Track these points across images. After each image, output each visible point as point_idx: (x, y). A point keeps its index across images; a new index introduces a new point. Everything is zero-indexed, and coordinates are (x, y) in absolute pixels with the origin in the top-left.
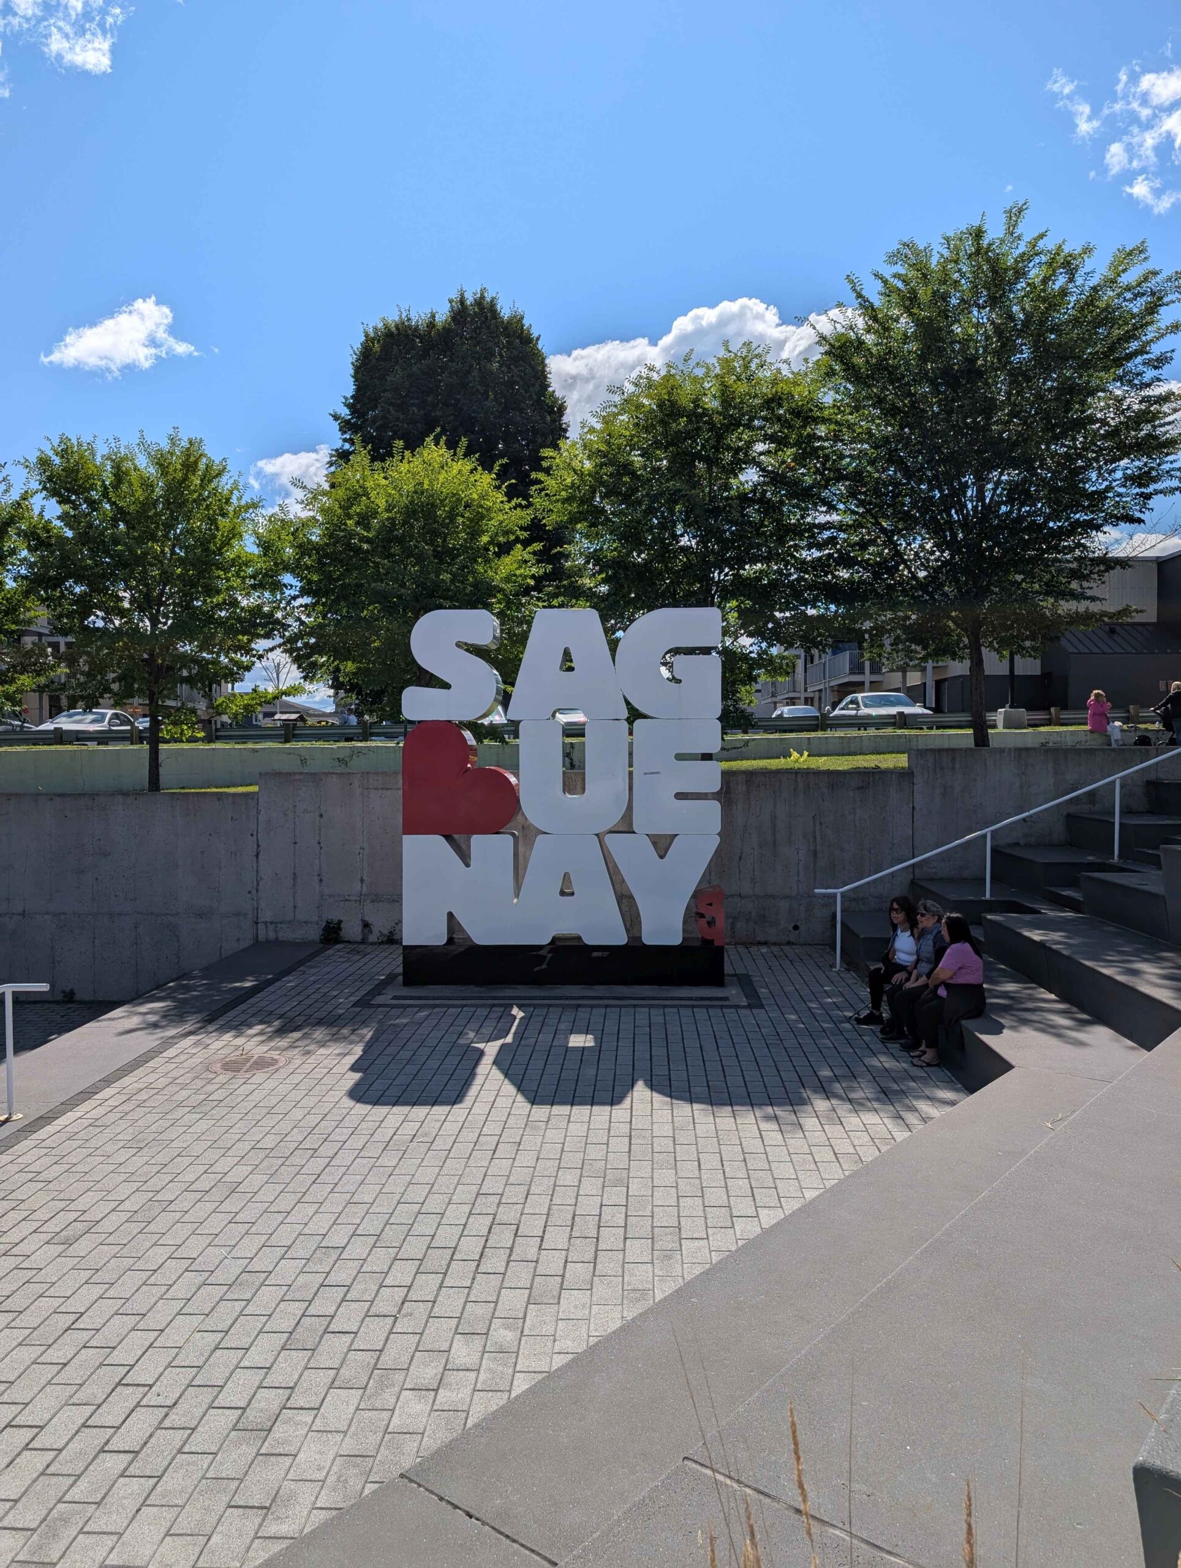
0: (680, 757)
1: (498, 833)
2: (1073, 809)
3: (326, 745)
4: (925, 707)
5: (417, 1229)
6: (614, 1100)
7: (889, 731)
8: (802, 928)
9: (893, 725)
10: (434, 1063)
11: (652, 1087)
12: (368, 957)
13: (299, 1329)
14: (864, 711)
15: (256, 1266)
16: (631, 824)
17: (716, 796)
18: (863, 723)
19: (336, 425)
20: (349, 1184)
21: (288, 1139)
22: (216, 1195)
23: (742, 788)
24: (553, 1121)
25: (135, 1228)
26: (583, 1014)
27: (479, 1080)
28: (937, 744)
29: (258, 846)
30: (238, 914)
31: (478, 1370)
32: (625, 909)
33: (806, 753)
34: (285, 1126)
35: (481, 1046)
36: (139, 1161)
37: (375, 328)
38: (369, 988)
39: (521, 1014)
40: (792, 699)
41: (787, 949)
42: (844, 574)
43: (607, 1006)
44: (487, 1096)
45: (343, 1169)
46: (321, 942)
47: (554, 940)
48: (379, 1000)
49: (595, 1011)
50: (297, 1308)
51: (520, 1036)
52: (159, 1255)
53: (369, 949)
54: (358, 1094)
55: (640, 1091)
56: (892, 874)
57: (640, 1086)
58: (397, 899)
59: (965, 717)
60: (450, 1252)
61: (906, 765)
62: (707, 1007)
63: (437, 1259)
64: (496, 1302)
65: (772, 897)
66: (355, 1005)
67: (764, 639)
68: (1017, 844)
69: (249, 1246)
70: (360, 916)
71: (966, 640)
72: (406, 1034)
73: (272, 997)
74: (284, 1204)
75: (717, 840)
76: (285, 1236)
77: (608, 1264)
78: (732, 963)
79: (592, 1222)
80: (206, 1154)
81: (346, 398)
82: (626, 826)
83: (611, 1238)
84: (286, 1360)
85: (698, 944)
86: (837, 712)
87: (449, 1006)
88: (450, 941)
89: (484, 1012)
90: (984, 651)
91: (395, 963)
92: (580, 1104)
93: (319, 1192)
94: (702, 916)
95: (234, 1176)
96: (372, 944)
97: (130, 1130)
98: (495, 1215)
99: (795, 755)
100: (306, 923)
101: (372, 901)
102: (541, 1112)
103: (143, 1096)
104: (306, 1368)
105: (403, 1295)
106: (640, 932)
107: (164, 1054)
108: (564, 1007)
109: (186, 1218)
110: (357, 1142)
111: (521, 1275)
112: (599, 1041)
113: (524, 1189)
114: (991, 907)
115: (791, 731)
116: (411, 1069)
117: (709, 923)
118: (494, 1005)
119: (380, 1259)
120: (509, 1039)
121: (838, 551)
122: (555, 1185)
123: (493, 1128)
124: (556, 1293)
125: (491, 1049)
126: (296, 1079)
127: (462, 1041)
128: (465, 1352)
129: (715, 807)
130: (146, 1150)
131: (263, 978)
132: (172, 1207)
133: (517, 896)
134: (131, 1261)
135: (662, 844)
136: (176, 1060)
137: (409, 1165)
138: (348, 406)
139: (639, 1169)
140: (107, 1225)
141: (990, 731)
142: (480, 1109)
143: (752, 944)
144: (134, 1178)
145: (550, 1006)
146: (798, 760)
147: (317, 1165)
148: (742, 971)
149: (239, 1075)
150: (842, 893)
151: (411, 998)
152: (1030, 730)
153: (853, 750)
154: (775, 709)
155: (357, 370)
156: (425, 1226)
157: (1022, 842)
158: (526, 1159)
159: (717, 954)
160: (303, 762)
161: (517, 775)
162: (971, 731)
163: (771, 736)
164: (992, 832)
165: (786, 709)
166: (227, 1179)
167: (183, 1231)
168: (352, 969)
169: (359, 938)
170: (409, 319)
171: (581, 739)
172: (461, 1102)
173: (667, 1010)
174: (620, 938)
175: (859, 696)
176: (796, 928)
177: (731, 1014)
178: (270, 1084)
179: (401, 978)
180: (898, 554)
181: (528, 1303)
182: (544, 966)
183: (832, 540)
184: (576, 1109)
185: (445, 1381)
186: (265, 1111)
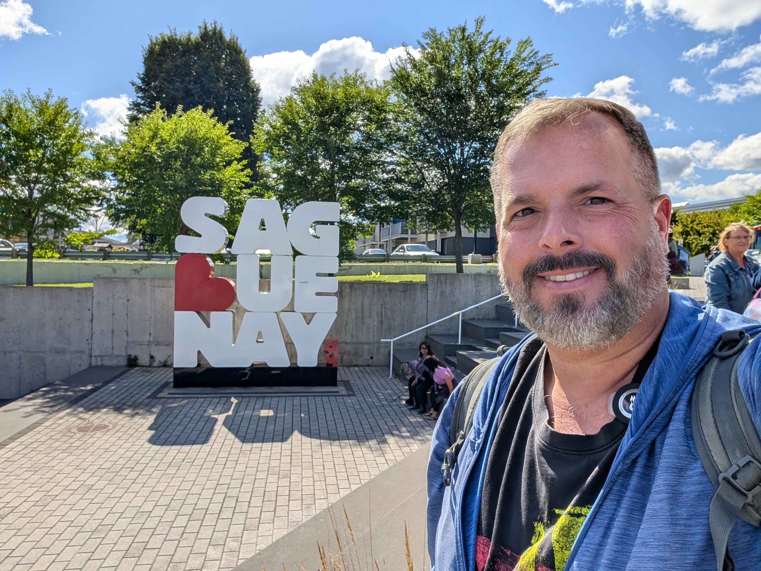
0: (318, 275)
1: (225, 311)
2: (499, 303)
3: (128, 262)
4: (436, 252)
5: (188, 501)
6: (283, 439)
7: (418, 263)
8: (375, 358)
9: (421, 260)
10: (191, 425)
11: (301, 432)
12: (154, 373)
13: (131, 549)
14: (408, 253)
15: (106, 522)
16: (293, 307)
17: (335, 294)
18: (407, 259)
19: (133, 88)
20: (152, 482)
21: (117, 463)
22: (82, 491)
23: (348, 290)
24: (254, 450)
25: (39, 509)
26: (267, 400)
27: (215, 432)
28: (440, 271)
29: (93, 316)
30: (81, 352)
31: (221, 560)
32: (289, 349)
33: (379, 273)
34: (115, 458)
35: (216, 416)
36: (36, 477)
37: (156, 38)
38: (155, 389)
39: (236, 401)
40: (373, 245)
41: (367, 368)
42: (399, 186)
43: (279, 397)
44: (220, 440)
45: (148, 476)
46: (127, 366)
47: (253, 365)
48: (160, 395)
49: (273, 399)
50: (130, 540)
51: (236, 411)
52: (53, 520)
53: (154, 369)
54: (153, 441)
55: (296, 435)
56: (417, 332)
57: (296, 434)
58: (170, 344)
59: (453, 258)
60: (205, 510)
61: (425, 280)
62: (328, 396)
63: (199, 514)
64: (228, 531)
65: (361, 343)
66: (149, 397)
67: (360, 217)
68: (474, 319)
69: (101, 514)
70: (148, 353)
71: (454, 221)
72: (176, 411)
73: (102, 395)
74: (118, 493)
75: (336, 315)
76: (120, 508)
77: (280, 511)
78: (342, 374)
79: (274, 494)
80: (73, 472)
81: (139, 74)
82: (291, 309)
83: (282, 500)
84: (125, 562)
85: (325, 366)
86: (394, 253)
87: (198, 398)
88: (199, 365)
89: (216, 400)
90: (462, 227)
91: (169, 376)
92: (267, 442)
93: (136, 487)
94: (327, 352)
95: (89, 482)
96: (155, 367)
97: (29, 462)
98: (226, 493)
99: (374, 274)
100: (119, 356)
101: (156, 345)
102: (247, 446)
103: (35, 445)
104: (136, 565)
105: (182, 531)
106: (297, 361)
107: (44, 425)
108: (257, 397)
109: (66, 503)
110: (154, 463)
111: (240, 518)
112: (276, 412)
113: (240, 481)
114: (461, 348)
115: (372, 262)
116: (180, 428)
117: (330, 356)
118: (222, 397)
119: (170, 515)
120: (230, 413)
121: (396, 175)
122: (255, 479)
123: (223, 454)
124: (257, 525)
125: (221, 418)
126: (119, 434)
127: (206, 414)
128: (214, 552)
129: (335, 299)
130: (39, 472)
131: (96, 385)
132: (57, 498)
133: (234, 343)
134: (38, 524)
135: (308, 318)
136: (51, 427)
137: (182, 473)
138: (141, 79)
139: (296, 470)
140: (22, 508)
141: (464, 265)
142: (217, 446)
143: (351, 366)
144: (35, 485)
145: (250, 397)
146: (375, 276)
147: (134, 475)
148: (346, 379)
149: (87, 433)
150: (394, 342)
151: (179, 394)
152: (483, 265)
153: (401, 272)
154: (365, 250)
155: (146, 60)
156: (192, 500)
157: (476, 318)
158: (240, 467)
159: (334, 371)
160: (114, 271)
161: (235, 282)
162: (455, 264)
163: (362, 264)
164: (463, 313)
165: (370, 250)
166: (86, 483)
167: (66, 509)
168: (145, 380)
169: (148, 364)
170: (175, 35)
171: (269, 263)
172: (207, 443)
173: (309, 398)
174: (287, 364)
175: (405, 245)
176: (372, 358)
177: (340, 399)
178: (105, 437)
179: (172, 384)
180: (423, 178)
181: (244, 530)
182: (247, 378)
183: (394, 170)
184: (265, 444)
185: (205, 565)
186: (103, 451)
